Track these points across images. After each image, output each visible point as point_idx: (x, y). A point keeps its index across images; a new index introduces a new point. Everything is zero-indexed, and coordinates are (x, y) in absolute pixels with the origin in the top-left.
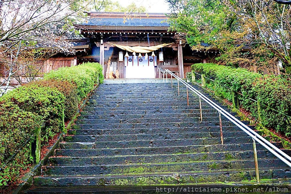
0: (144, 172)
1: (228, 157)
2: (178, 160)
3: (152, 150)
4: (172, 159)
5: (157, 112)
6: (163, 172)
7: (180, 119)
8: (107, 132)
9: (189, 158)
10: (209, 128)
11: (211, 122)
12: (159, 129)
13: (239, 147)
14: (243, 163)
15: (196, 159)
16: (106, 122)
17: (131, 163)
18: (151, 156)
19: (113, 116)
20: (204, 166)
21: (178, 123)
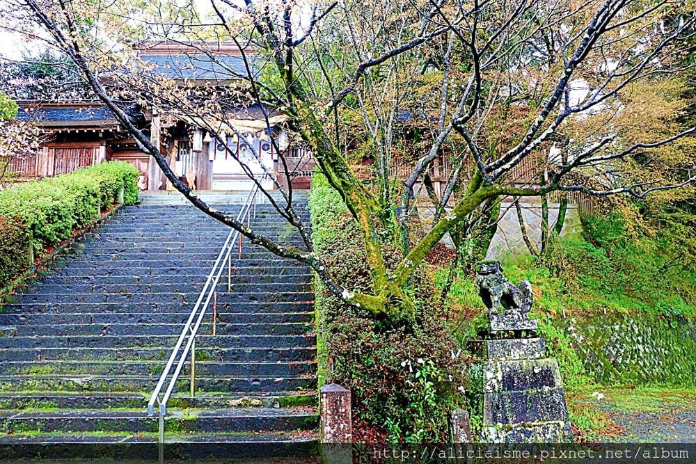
0: (51, 373)
1: (200, 357)
2: (120, 357)
3: (93, 341)
4: (110, 356)
5: (171, 272)
6: (79, 374)
7: (195, 287)
8: (53, 308)
9: (137, 355)
10: (228, 305)
11: (242, 295)
12: (139, 305)
13: (238, 340)
14: (206, 366)
15: (147, 356)
16: (68, 289)
17: (46, 359)
18: (78, 350)
19: (88, 278)
20: (143, 369)
21: (183, 294)
